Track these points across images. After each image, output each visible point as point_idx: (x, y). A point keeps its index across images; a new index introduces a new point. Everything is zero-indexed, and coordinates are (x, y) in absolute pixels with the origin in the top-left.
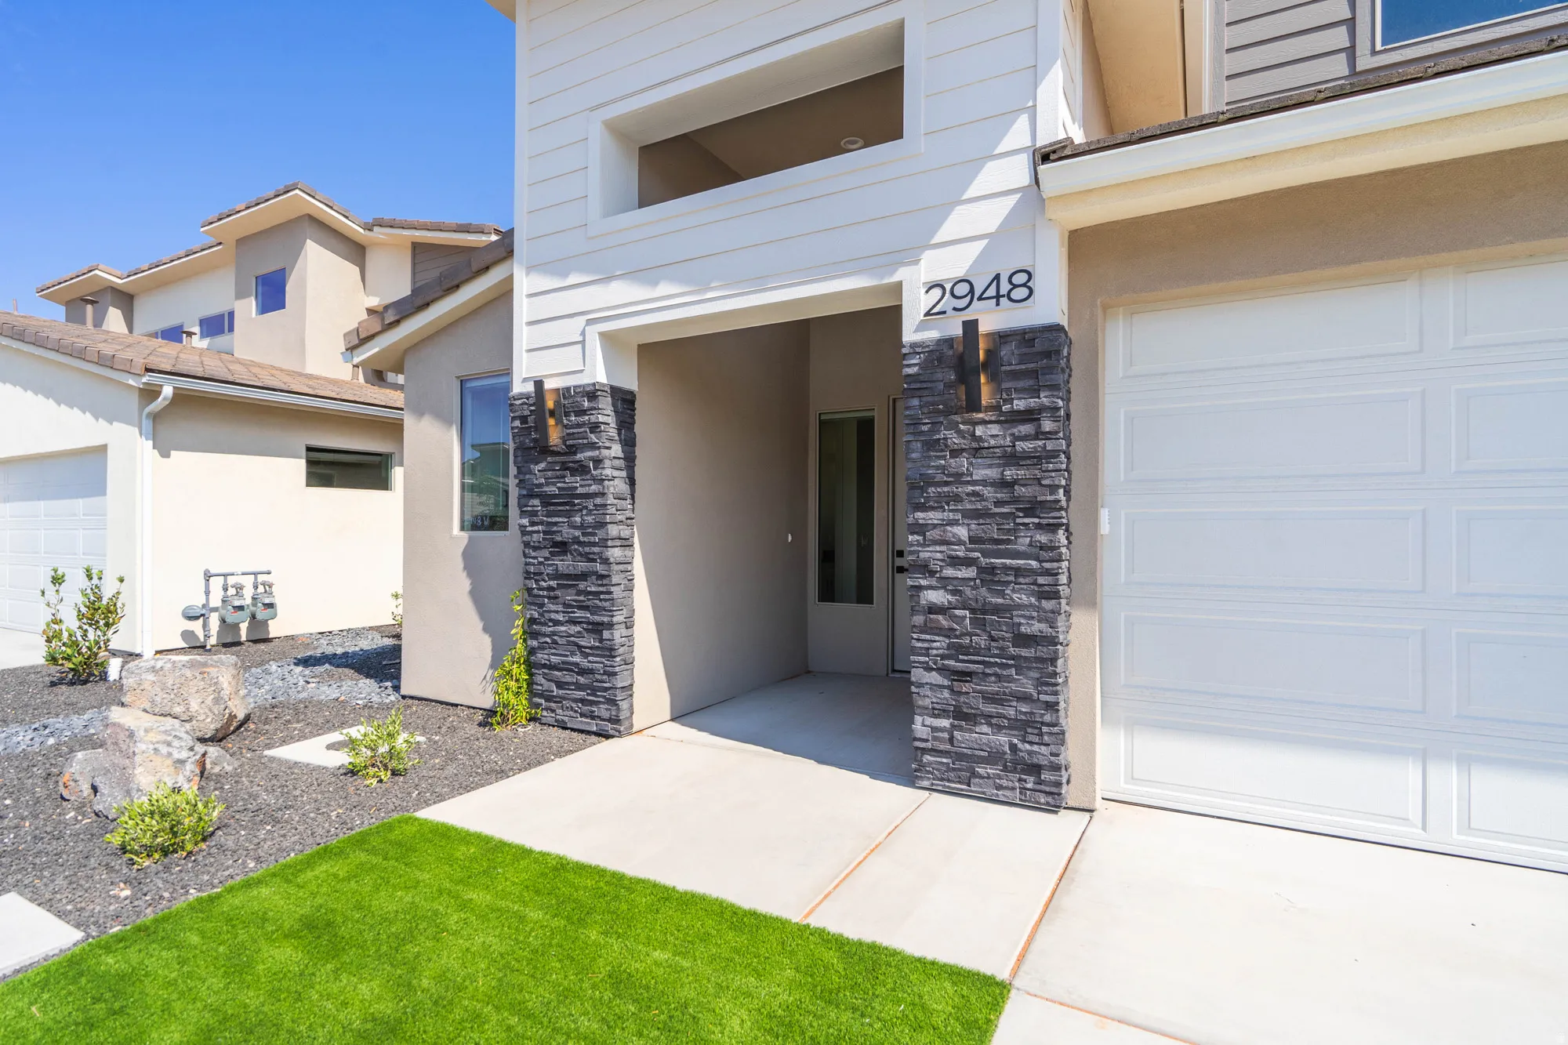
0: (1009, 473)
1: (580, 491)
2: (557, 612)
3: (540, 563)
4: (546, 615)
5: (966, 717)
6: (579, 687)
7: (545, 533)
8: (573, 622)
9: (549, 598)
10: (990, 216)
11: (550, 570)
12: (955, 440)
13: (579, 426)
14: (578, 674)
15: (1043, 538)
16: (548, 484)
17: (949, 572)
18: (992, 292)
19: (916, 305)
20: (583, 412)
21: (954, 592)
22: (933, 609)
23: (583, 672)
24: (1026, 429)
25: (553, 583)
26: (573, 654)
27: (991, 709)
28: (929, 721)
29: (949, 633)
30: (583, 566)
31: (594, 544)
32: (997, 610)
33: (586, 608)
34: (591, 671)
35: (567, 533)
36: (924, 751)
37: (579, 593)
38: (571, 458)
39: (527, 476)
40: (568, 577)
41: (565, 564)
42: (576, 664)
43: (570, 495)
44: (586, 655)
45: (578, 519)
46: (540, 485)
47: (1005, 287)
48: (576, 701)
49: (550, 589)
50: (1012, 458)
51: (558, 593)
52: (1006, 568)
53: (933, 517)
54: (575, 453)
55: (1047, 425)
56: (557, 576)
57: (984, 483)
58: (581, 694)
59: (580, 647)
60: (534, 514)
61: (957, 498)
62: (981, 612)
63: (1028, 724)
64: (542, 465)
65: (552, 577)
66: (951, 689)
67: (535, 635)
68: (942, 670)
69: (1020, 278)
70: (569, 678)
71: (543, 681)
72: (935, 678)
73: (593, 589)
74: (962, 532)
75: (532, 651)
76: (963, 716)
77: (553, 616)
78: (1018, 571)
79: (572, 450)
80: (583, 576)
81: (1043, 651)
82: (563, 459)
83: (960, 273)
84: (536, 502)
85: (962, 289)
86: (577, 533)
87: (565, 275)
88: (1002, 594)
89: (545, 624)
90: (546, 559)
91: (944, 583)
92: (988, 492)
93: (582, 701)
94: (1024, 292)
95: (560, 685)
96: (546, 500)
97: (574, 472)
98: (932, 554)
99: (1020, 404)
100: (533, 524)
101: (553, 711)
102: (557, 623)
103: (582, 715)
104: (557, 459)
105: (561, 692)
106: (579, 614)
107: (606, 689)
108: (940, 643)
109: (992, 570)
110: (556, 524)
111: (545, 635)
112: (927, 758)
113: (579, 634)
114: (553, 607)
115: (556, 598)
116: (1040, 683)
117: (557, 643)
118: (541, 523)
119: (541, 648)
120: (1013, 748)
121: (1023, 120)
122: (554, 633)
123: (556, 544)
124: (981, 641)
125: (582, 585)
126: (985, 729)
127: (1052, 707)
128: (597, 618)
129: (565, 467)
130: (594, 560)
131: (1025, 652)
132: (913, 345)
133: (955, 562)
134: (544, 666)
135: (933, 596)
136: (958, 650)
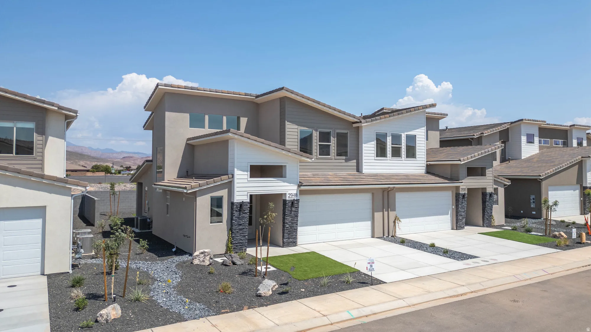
0: (295, 213)
1: (245, 216)
5: (289, 238)
6: (240, 246)
7: (237, 223)
11: (238, 229)
12: (291, 210)
13: (246, 207)
15: (297, 219)
17: (289, 223)
18: (294, 195)
19: (288, 196)
20: (247, 205)
21: (289, 225)
23: (241, 243)
24: (296, 209)
25: (238, 230)
26: (240, 241)
27: (291, 237)
28: (286, 240)
30: (244, 227)
32: (293, 227)
34: (243, 243)
35: (242, 222)
36: (285, 243)
37: (243, 231)
38: (244, 212)
39: (236, 215)
40: (241, 229)
41: (241, 227)
42: (240, 242)
43: (243, 217)
44: (242, 240)
45: (244, 221)
46: (238, 216)
48: (239, 248)
49: (238, 231)
50: (295, 212)
52: (294, 222)
53: (288, 218)
55: (298, 208)
59: (241, 239)
61: (290, 216)
62: (291, 227)
63: (295, 238)
67: (233, 239)
69: (296, 194)
70: (239, 245)
71: (234, 246)
72: (287, 235)
74: (290, 219)
75: (232, 242)
77: (237, 236)
80: (244, 229)
83: (291, 193)
84: (237, 218)
85: (292, 195)
86: (244, 222)
88: (293, 225)
89: (236, 237)
90: (237, 227)
92: (293, 215)
93: (240, 248)
94: (296, 196)
95: (237, 246)
96: (239, 218)
97: (244, 214)
98: (287, 221)
99: (296, 207)
100: (235, 222)
101: (235, 251)
102: (238, 236)
103: (240, 250)
104: (242, 212)
105: (237, 247)
106: (242, 234)
107: (245, 245)
108: (288, 231)
110: (240, 221)
114: (238, 234)
116: (296, 234)
117: (237, 239)
118: (237, 221)
120: (293, 241)
122: (237, 238)
123: (239, 225)
124: (291, 230)
125: (243, 230)
126: (291, 239)
127: (296, 236)
128: (245, 235)
131: (295, 231)
132: (288, 200)
133: (289, 222)
135: (287, 226)
136: (289, 231)
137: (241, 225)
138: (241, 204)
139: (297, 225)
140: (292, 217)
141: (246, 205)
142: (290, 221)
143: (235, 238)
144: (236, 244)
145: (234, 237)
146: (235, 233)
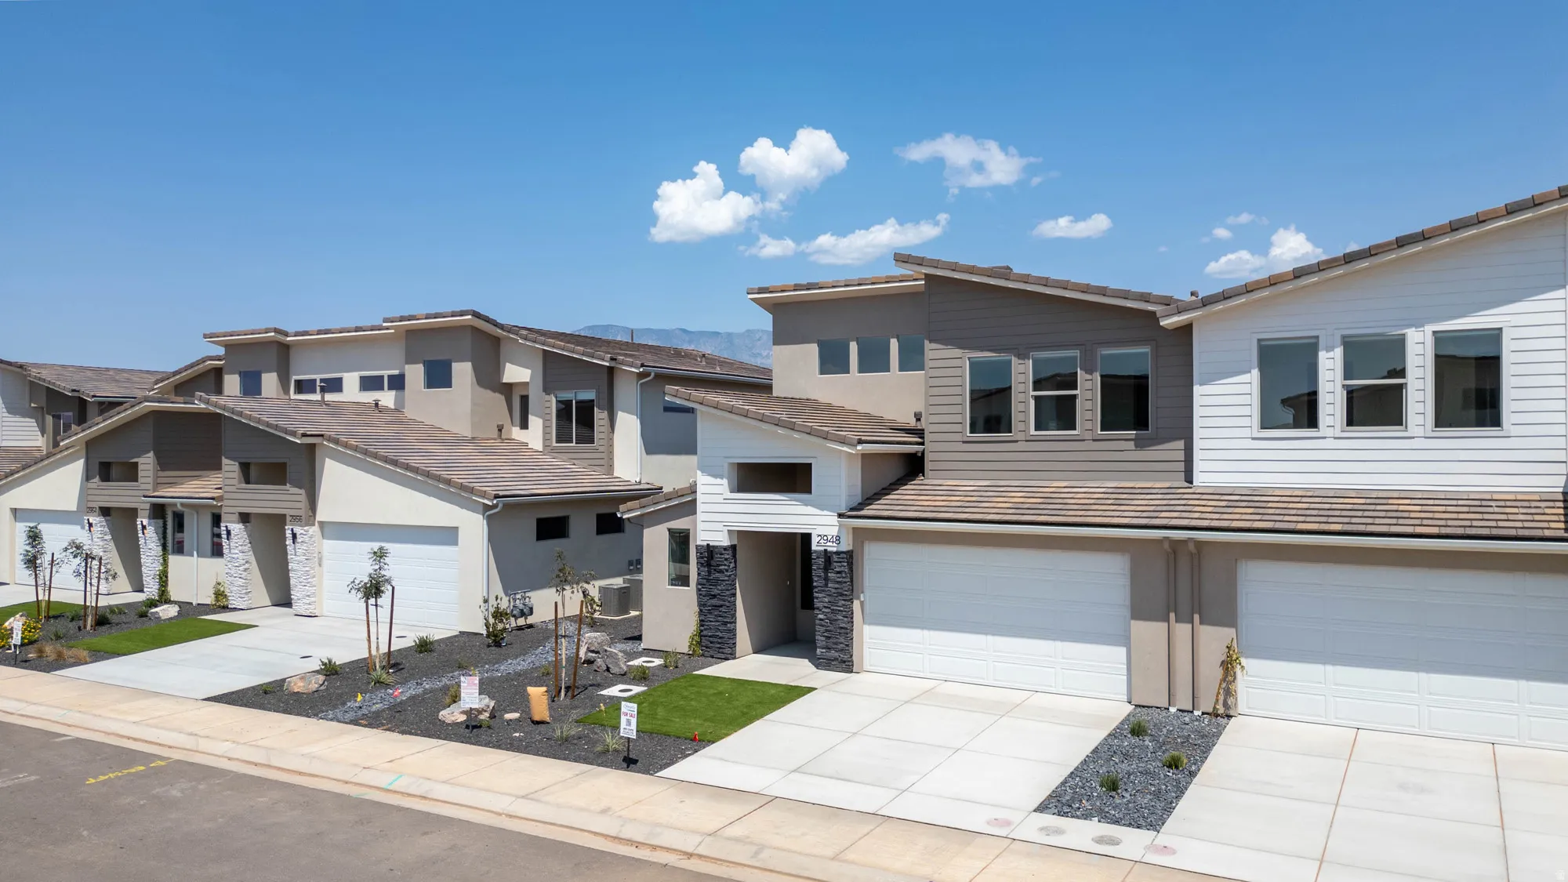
0: (836, 586)
1: (721, 579)
2: (711, 618)
3: (704, 600)
4: (706, 619)
5: (829, 649)
6: (719, 643)
7: (707, 590)
8: (717, 621)
9: (708, 613)
11: (709, 604)
12: (824, 576)
13: (721, 558)
14: (718, 639)
15: (844, 602)
16: (709, 576)
17: (824, 610)
18: (831, 540)
19: (815, 540)
20: (722, 554)
21: (826, 616)
22: (821, 620)
23: (721, 638)
24: (839, 575)
25: (709, 607)
26: (716, 632)
27: (834, 646)
28: (820, 649)
29: (824, 626)
30: (722, 603)
32: (837, 621)
33: (722, 617)
34: (724, 638)
35: (716, 592)
37: (720, 611)
38: (719, 568)
39: (701, 572)
40: (716, 606)
41: (714, 602)
42: (718, 636)
43: (718, 579)
44: (722, 633)
46: (706, 576)
47: (834, 540)
48: (716, 648)
49: (709, 610)
50: (838, 582)
51: (713, 612)
52: (836, 610)
53: (820, 595)
55: (845, 575)
56: (712, 605)
57: (831, 588)
58: (719, 646)
59: (719, 629)
60: (705, 584)
61: (825, 591)
62: (832, 621)
63: (843, 650)
64: (707, 569)
66: (826, 641)
67: (702, 626)
68: (823, 636)
69: (837, 538)
70: (715, 640)
71: (706, 641)
72: (821, 638)
73: (724, 611)
74: (826, 600)
75: (702, 631)
76: (829, 648)
77: (709, 619)
78: (839, 611)
79: (718, 565)
80: (721, 606)
81: (845, 631)
82: (715, 568)
83: (825, 534)
84: (705, 581)
85: (825, 538)
86: (720, 592)
88: (836, 615)
89: (706, 622)
90: (707, 599)
91: (823, 613)
92: (832, 590)
93: (720, 648)
94: (838, 542)
95: (711, 643)
96: (708, 580)
97: (718, 572)
99: (838, 570)
100: (703, 588)
101: (708, 652)
102: (711, 621)
103: (718, 653)
104: (713, 567)
105: (711, 645)
106: (720, 618)
107: (727, 644)
108: (822, 629)
109: (833, 610)
110: (712, 588)
111: (706, 626)
112: (820, 661)
113: (719, 625)
114: (709, 616)
115: (710, 613)
116: (845, 639)
117: (710, 629)
118: (706, 588)
119: (705, 630)
120: (840, 657)
122: (709, 625)
123: (712, 595)
124: (831, 628)
125: (721, 609)
126: (834, 652)
128: (725, 621)
129: (715, 570)
131: (841, 631)
132: (815, 551)
133: (825, 607)
134: (704, 636)
135: (821, 616)
136: (827, 631)
137: (714, 596)
140: (829, 595)
141: (720, 554)
142: (826, 605)
144: (710, 637)
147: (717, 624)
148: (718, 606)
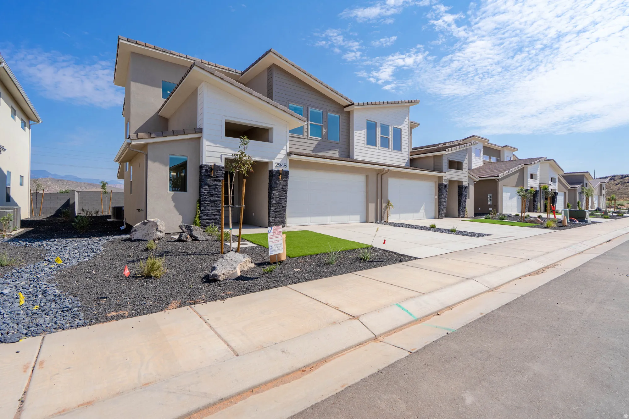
0: (283, 187)
1: (219, 185)
2: (209, 208)
3: (206, 198)
4: (206, 209)
6: (212, 222)
7: (208, 192)
8: (213, 210)
9: (208, 205)
10: (282, 157)
12: (278, 183)
13: (220, 173)
14: (212, 220)
15: (286, 195)
16: (210, 183)
17: (276, 199)
18: (282, 165)
19: (275, 165)
20: (221, 171)
21: (276, 201)
22: (274, 204)
23: (214, 219)
24: (285, 182)
25: (209, 202)
26: (212, 216)
27: (279, 216)
28: (272, 219)
29: (275, 207)
30: (217, 199)
31: (219, 195)
32: (281, 203)
33: (216, 207)
34: (216, 219)
35: (214, 193)
38: (218, 179)
39: (205, 181)
40: (213, 201)
41: (212, 199)
42: (213, 218)
43: (216, 185)
44: (215, 216)
45: (217, 190)
46: (209, 183)
47: (284, 165)
49: (208, 203)
51: (210, 204)
52: (282, 198)
53: (275, 192)
54: (218, 178)
55: (287, 182)
56: (210, 201)
57: (281, 188)
58: (213, 224)
59: (213, 214)
60: (206, 188)
61: (278, 190)
63: (283, 217)
64: (209, 179)
65: (208, 201)
66: (275, 214)
67: (202, 213)
68: (274, 212)
69: (285, 165)
70: (210, 221)
71: (203, 223)
72: (273, 213)
73: (219, 203)
74: (278, 194)
75: (201, 217)
76: (276, 217)
77: (208, 209)
78: (283, 199)
79: (217, 177)
80: (217, 201)
81: (285, 208)
82: (215, 179)
83: (279, 162)
84: (207, 186)
85: (279, 164)
86: (217, 193)
87: (216, 144)
88: (281, 201)
90: (208, 198)
91: (275, 200)
92: (281, 189)
94: (285, 166)
95: (208, 223)
96: (209, 186)
97: (217, 181)
98: (274, 197)
99: (285, 179)
100: (205, 191)
102: (208, 210)
104: (214, 178)
105: (207, 224)
107: (219, 222)
108: (274, 208)
109: (280, 199)
110: (211, 191)
111: (206, 213)
112: (271, 224)
114: (208, 207)
115: (209, 205)
116: (284, 212)
117: (208, 214)
118: (208, 191)
120: (281, 220)
121: (285, 146)
122: (208, 212)
123: (210, 195)
124: (279, 207)
125: (216, 203)
126: (278, 218)
127: (285, 214)
128: (218, 209)
129: (215, 180)
130: (219, 198)
131: (283, 208)
132: (275, 170)
133: (277, 198)
134: (204, 219)
135: (274, 202)
136: (276, 209)
137: (212, 195)
138: (213, 169)
139: (286, 203)
140: (279, 192)
141: (219, 171)
142: (277, 196)
143: (205, 212)
144: (207, 219)
145: (203, 210)
146: (205, 206)
147: (212, 211)
148: (215, 201)
